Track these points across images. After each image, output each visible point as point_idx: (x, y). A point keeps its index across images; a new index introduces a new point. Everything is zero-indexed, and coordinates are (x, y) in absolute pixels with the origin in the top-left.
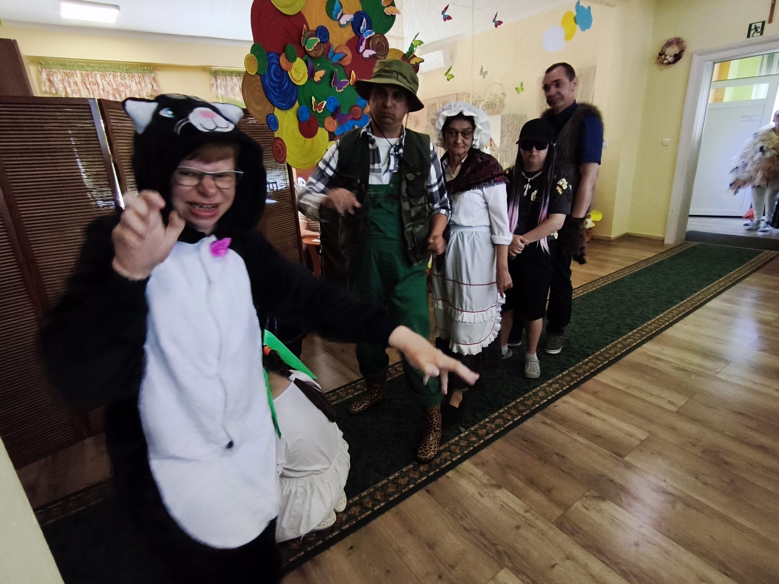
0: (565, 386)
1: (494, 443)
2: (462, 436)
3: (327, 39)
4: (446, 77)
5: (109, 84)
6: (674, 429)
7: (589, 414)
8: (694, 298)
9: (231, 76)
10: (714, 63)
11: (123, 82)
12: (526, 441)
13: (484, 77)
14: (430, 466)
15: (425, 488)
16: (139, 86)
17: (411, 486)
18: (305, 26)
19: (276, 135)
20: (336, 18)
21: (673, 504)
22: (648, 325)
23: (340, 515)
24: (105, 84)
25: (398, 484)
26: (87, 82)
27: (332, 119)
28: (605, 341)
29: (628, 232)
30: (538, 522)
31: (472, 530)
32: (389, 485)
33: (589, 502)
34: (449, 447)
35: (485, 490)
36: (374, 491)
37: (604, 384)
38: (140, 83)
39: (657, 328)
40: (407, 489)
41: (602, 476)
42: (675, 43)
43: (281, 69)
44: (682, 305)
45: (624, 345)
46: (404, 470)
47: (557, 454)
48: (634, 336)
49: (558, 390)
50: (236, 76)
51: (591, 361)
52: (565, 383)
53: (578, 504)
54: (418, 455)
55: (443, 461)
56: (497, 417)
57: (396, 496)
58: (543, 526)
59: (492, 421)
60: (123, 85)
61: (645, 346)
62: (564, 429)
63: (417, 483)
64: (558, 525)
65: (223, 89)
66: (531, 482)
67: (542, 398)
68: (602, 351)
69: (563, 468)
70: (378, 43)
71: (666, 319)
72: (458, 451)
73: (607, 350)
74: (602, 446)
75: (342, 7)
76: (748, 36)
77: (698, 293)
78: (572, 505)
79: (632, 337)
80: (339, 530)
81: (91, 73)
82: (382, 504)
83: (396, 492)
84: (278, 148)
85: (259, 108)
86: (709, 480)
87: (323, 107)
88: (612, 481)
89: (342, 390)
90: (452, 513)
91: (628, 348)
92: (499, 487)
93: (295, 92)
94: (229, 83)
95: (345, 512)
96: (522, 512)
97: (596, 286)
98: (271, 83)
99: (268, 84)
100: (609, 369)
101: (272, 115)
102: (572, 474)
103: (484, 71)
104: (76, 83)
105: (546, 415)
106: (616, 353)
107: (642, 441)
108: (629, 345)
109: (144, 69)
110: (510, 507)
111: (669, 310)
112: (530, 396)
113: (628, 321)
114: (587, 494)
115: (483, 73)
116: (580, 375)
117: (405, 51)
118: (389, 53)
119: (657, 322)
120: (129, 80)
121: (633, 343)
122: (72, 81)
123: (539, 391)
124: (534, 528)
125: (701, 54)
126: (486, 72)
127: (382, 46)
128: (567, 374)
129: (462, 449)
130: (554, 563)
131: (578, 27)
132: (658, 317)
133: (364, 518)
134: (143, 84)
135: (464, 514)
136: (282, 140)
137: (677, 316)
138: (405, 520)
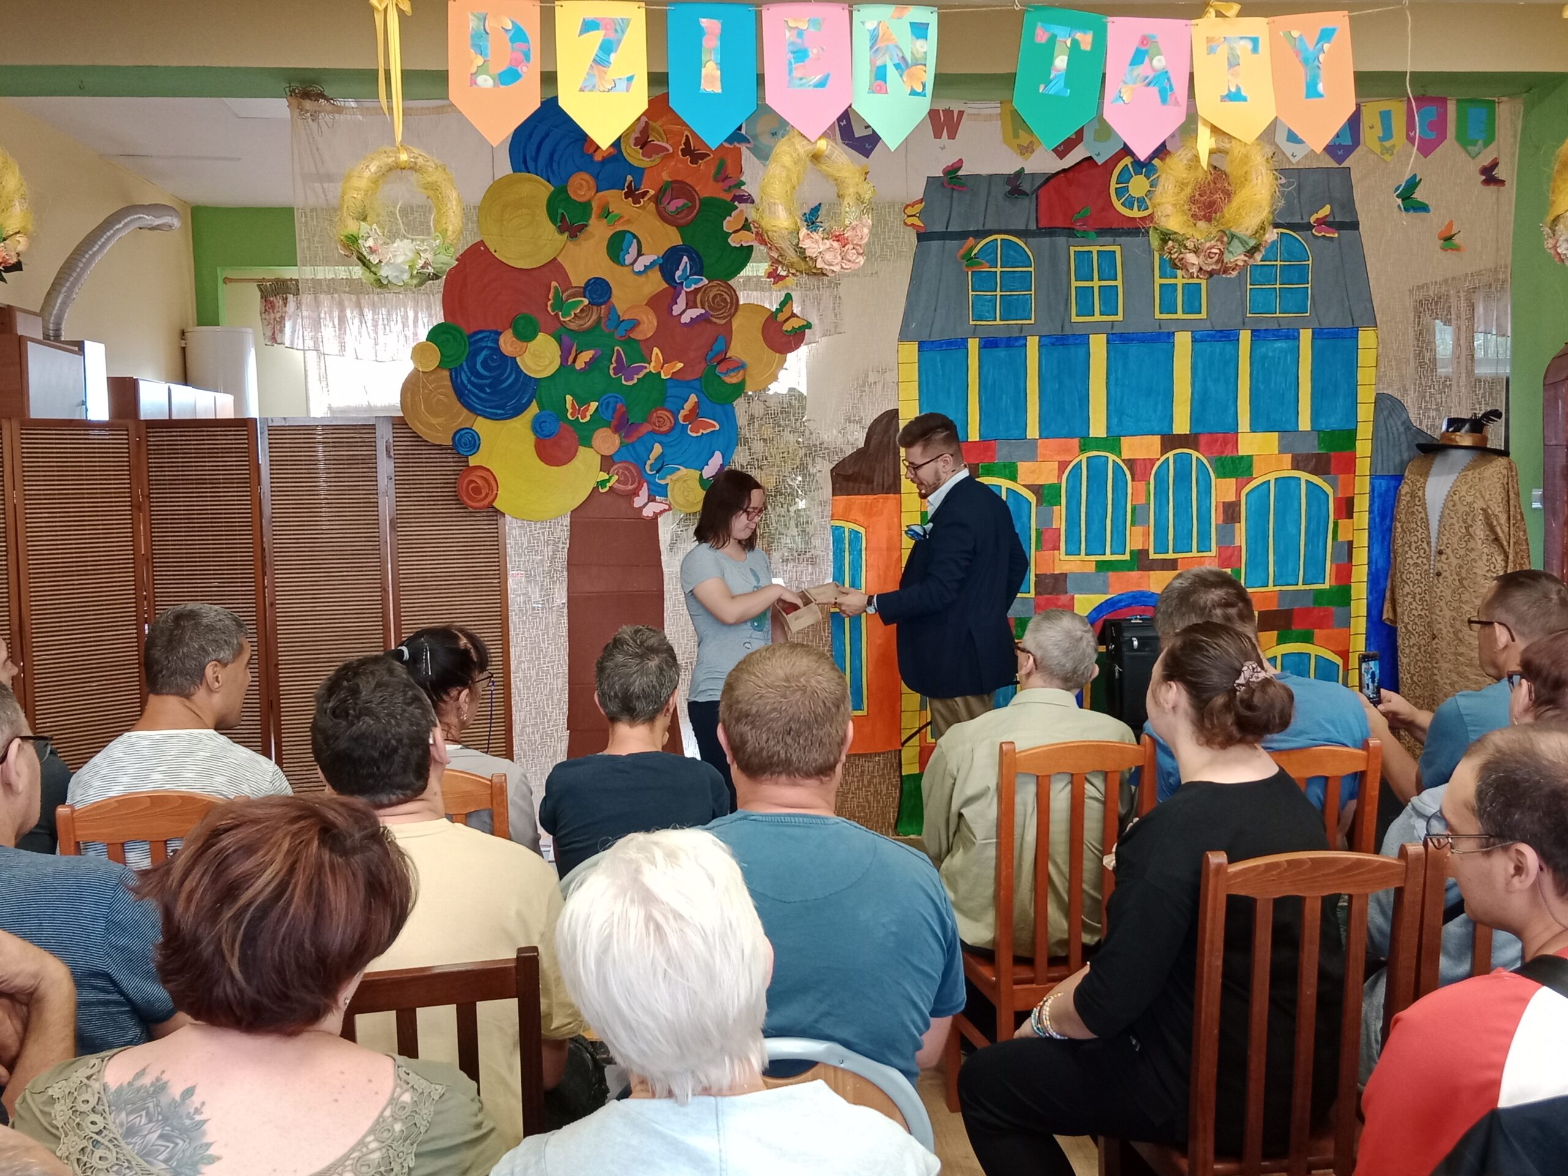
3: (605, 299)
19: (473, 461)
20: (627, 262)
27: (610, 432)
43: (503, 355)
70: (715, 297)
84: (473, 485)
85: (436, 419)
93: (530, 391)
98: (472, 378)
101: (467, 430)
127: (724, 300)
136: (486, 469)
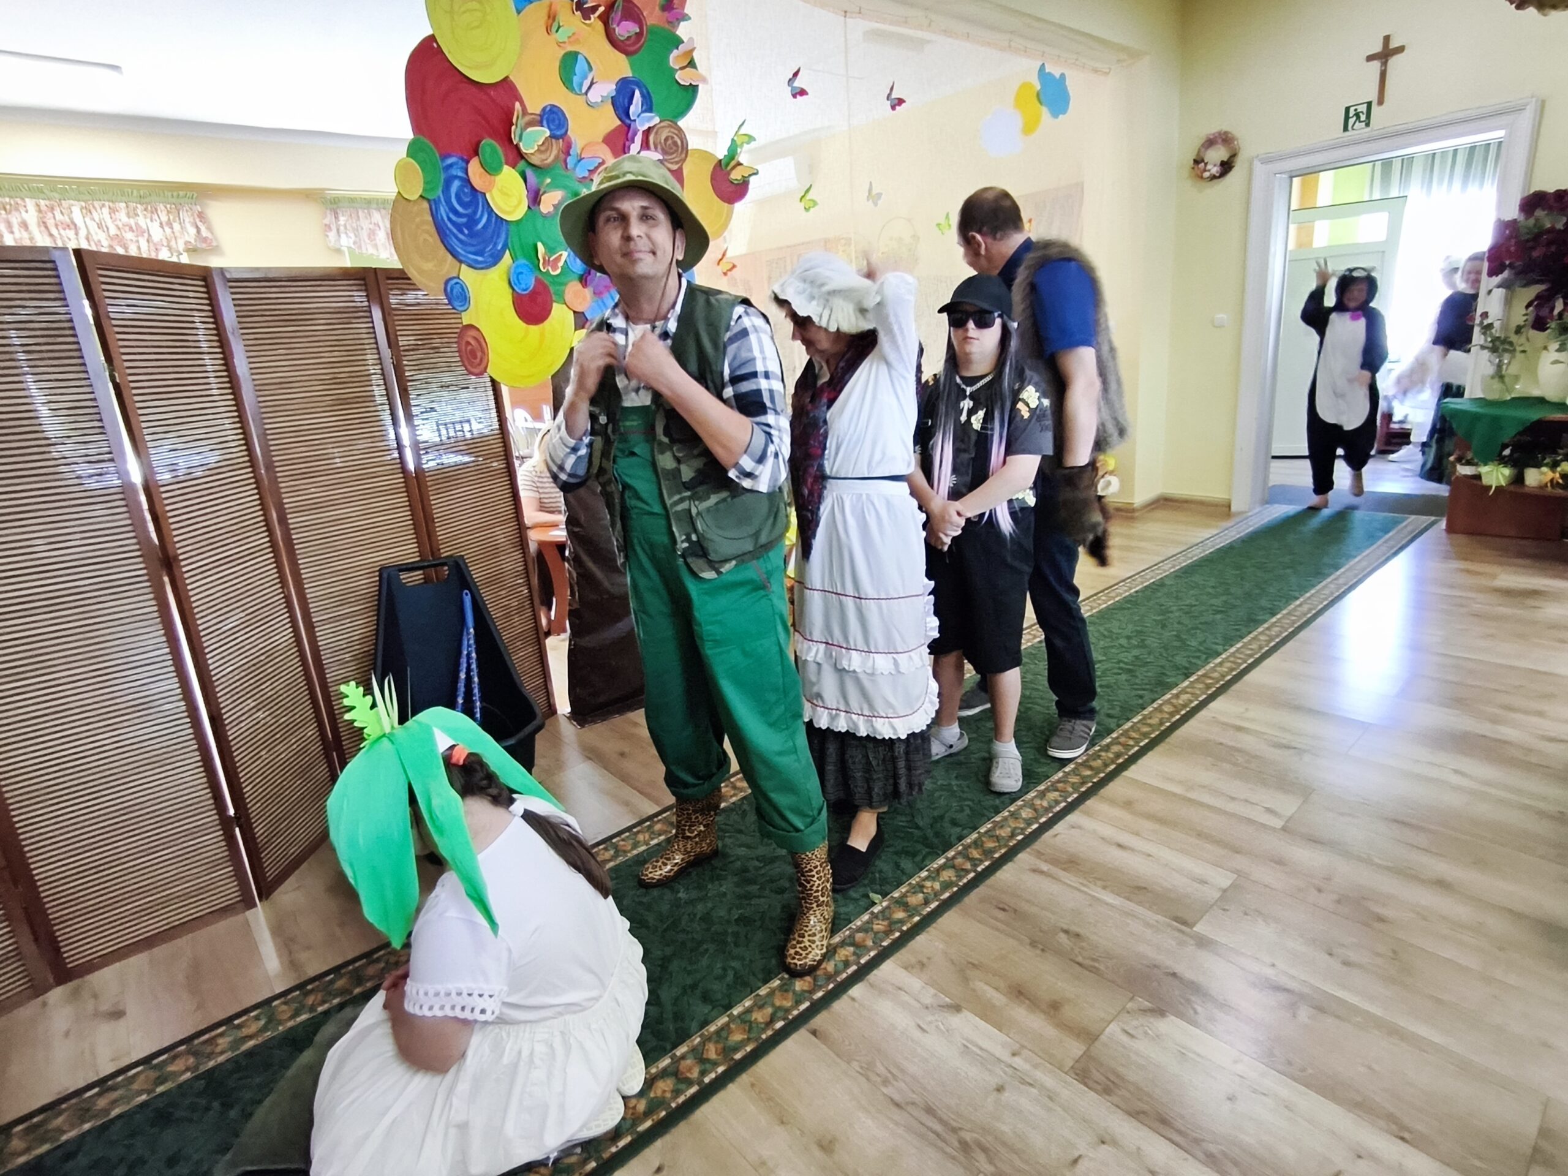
0: (1071, 794)
1: (940, 920)
2: (876, 911)
3: (563, 131)
4: (803, 203)
5: (100, 226)
6: (1280, 862)
7: (1120, 846)
8: (1295, 609)
9: (368, 209)
10: (1291, 177)
11: (132, 222)
12: (1004, 910)
13: (876, 204)
14: (815, 980)
15: (807, 1026)
16: (168, 230)
17: (779, 1024)
18: (517, 105)
19: (466, 321)
20: (581, 90)
21: (1292, 1008)
22: (1216, 665)
23: (633, 1102)
24: (93, 227)
25: (751, 1022)
26: (51, 223)
27: (580, 286)
28: (1140, 701)
29: (1165, 491)
30: (1039, 1075)
31: (907, 1103)
32: (732, 1026)
33: (1135, 1023)
34: (852, 936)
35: (930, 1018)
36: (703, 1043)
37: (1143, 786)
38: (170, 224)
39: (1232, 670)
40: (770, 1033)
41: (1155, 966)
42: (1220, 141)
44: (1273, 625)
45: (1175, 706)
46: (763, 991)
47: (1066, 932)
48: (1193, 688)
49: (1057, 802)
50: (378, 210)
51: (1115, 741)
52: (1070, 790)
53: (1113, 1029)
54: (789, 960)
55: (841, 966)
56: (943, 867)
57: (748, 1049)
58: (1049, 1081)
59: (935, 875)
60: (131, 229)
61: (1213, 705)
62: (1073, 878)
63: (790, 1017)
64: (1077, 1074)
65: (352, 235)
66: (1019, 993)
67: (1029, 823)
68: (1135, 720)
69: (1080, 959)
70: (666, 139)
71: (1249, 652)
72: (870, 943)
73: (1145, 718)
74: (1150, 908)
75: (591, 69)
76: (1346, 129)
77: (1301, 600)
78: (1101, 1034)
79: (1189, 690)
80: (631, 1134)
81: (60, 205)
82: (720, 1069)
83: (749, 1039)
84: (469, 348)
85: (428, 266)
86: (1353, 956)
87: (561, 264)
88: (1174, 975)
89: (623, 836)
90: (866, 1072)
91: (1183, 712)
92: (957, 1008)
93: (503, 236)
94: (365, 224)
95: (642, 1093)
96: (1005, 1056)
97: (1113, 598)
99: (446, 219)
100: (1150, 754)
101: (456, 281)
102: (1095, 967)
103: (874, 192)
104: (24, 225)
105: (1039, 855)
106: (1161, 723)
107: (1225, 891)
108: (1184, 706)
109: (178, 196)
110: (981, 1049)
111: (1252, 635)
112: (1005, 819)
113: (1180, 659)
114: (1130, 1005)
115: (873, 197)
116: (1097, 771)
117: (721, 153)
118: (688, 159)
119: (1232, 659)
120: (145, 217)
121: (1192, 702)
122: (15, 220)
123: (1021, 807)
124: (1031, 1085)
125: (1267, 161)
126: (879, 195)
127: (675, 143)
128: (1073, 770)
129: (877, 938)
130: (1076, 1154)
131: (1044, 110)
132: (1233, 650)
133: (684, 1103)
134: (176, 226)
135: (890, 1072)
136: (478, 330)
137: (1267, 645)
138: (770, 1099)
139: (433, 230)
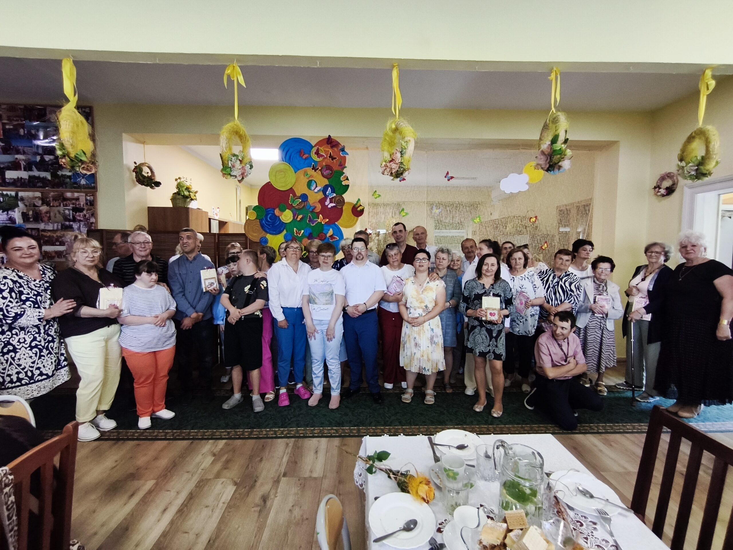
3: (306, 200)
12: (263, 446)
18: (291, 195)
31: (175, 463)
35: (208, 454)
42: (668, 177)
43: (276, 215)
59: (269, 431)
66: (228, 461)
75: (316, 183)
78: (220, 479)
85: (255, 234)
87: (301, 234)
88: (256, 481)
92: (215, 456)
96: (201, 468)
98: (267, 222)
99: (264, 223)
101: (264, 238)
117: (355, 203)
118: (345, 205)
124: (192, 476)
125: (691, 187)
135: (185, 457)
139: (260, 226)
